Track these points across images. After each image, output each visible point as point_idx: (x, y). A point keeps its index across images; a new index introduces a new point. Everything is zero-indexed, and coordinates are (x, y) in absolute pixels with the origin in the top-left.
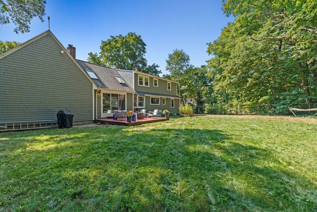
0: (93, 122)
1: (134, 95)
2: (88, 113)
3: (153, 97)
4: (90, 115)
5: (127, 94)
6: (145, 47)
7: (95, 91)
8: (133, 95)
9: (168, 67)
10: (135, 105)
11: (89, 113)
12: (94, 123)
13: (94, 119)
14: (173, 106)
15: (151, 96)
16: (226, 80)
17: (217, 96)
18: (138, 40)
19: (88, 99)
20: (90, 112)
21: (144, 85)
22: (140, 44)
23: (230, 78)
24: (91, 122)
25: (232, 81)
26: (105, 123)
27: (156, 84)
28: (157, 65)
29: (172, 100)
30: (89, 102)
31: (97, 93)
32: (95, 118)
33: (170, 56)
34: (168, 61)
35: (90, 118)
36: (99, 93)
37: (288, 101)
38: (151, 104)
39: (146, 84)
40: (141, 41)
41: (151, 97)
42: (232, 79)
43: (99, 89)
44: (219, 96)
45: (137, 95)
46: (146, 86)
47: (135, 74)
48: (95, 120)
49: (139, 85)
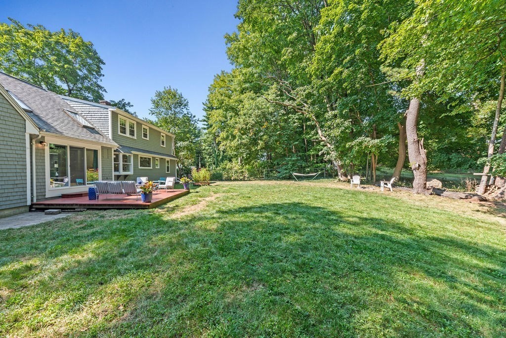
0: (27, 209)
1: (115, 151)
2: (12, 191)
3: (142, 156)
4: (19, 194)
5: (103, 148)
6: (102, 66)
7: (32, 137)
8: (113, 151)
9: (154, 110)
10: (117, 169)
11: (16, 190)
12: (30, 211)
13: (29, 203)
14: (168, 171)
15: (141, 154)
16: (236, 140)
17: (206, 157)
18: (88, 50)
19: (12, 155)
20: (19, 186)
21: (128, 135)
22: (90, 58)
23: (241, 138)
24: (23, 209)
25: (243, 141)
26: (74, 209)
27: (145, 135)
28: (129, 103)
29: (168, 162)
30: (16, 163)
31: (34, 143)
32: (32, 200)
33: (159, 94)
34: (154, 101)
35: (19, 201)
36: (41, 142)
37: (290, 166)
38: (140, 168)
39: (132, 133)
40: (95, 53)
41: (139, 156)
42: (244, 139)
43: (43, 133)
44: (208, 157)
45: (119, 152)
46: (131, 137)
47: (113, 112)
48: (32, 205)
49: (119, 133)
